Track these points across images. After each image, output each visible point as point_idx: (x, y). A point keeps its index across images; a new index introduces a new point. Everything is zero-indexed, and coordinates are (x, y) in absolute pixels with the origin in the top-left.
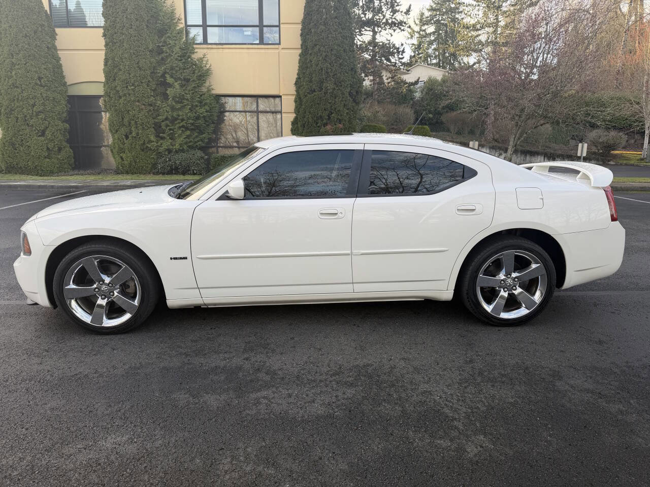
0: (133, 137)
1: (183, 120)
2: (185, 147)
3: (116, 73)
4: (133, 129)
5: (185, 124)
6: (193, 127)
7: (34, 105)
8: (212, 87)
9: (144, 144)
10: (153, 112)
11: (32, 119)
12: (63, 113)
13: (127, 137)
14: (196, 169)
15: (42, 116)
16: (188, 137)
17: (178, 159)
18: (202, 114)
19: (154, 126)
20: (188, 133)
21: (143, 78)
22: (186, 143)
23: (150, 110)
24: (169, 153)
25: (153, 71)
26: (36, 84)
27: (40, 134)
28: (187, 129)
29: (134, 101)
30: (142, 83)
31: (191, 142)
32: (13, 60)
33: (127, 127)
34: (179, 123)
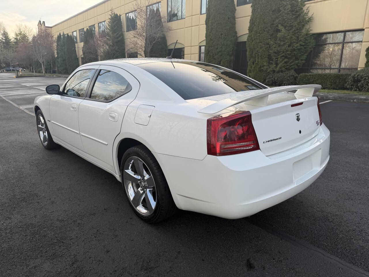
0: (256, 63)
1: (284, 52)
2: (283, 69)
3: (253, 27)
4: (256, 59)
5: (284, 55)
6: (290, 56)
7: (217, 48)
8: (311, 28)
9: (261, 67)
10: (269, 48)
11: (216, 55)
12: (230, 51)
13: (253, 63)
14: (286, 82)
15: (220, 54)
16: (286, 63)
17: (277, 76)
18: (296, 48)
19: (268, 56)
20: (286, 60)
21: (266, 28)
22: (284, 66)
23: (267, 47)
24: (273, 73)
25: (272, 23)
26: (220, 38)
27: (219, 63)
28: (286, 57)
29: (259, 42)
30: (264, 31)
31: (287, 66)
32: (212, 27)
33: (254, 58)
34: (281, 54)
